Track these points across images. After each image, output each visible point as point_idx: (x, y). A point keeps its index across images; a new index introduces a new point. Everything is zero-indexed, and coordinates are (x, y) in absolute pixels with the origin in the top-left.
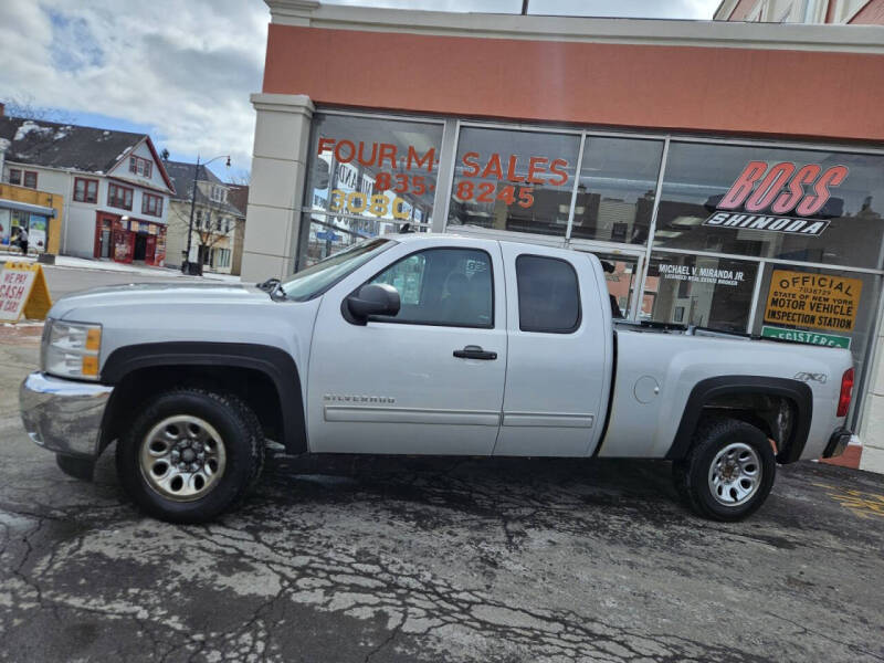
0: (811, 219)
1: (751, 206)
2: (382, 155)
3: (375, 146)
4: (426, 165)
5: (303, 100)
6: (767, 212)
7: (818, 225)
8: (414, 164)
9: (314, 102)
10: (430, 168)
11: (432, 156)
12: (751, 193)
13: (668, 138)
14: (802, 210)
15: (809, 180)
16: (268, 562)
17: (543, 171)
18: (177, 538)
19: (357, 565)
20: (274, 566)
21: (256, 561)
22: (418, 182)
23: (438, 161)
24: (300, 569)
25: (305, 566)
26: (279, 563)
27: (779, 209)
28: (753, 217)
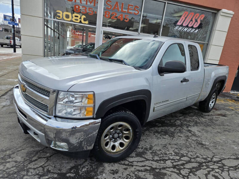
0: (196, 29)
1: (184, 25)
6: (187, 26)
7: (197, 30)
10: (94, 5)
12: (184, 21)
13: (167, 2)
14: (195, 26)
15: (196, 18)
16: (164, 168)
17: (132, 9)
18: (126, 169)
19: (182, 159)
20: (167, 169)
21: (160, 169)
22: (90, 10)
23: (97, 2)
24: (174, 167)
25: (173, 165)
26: (167, 167)
27: (190, 26)
28: (184, 28)
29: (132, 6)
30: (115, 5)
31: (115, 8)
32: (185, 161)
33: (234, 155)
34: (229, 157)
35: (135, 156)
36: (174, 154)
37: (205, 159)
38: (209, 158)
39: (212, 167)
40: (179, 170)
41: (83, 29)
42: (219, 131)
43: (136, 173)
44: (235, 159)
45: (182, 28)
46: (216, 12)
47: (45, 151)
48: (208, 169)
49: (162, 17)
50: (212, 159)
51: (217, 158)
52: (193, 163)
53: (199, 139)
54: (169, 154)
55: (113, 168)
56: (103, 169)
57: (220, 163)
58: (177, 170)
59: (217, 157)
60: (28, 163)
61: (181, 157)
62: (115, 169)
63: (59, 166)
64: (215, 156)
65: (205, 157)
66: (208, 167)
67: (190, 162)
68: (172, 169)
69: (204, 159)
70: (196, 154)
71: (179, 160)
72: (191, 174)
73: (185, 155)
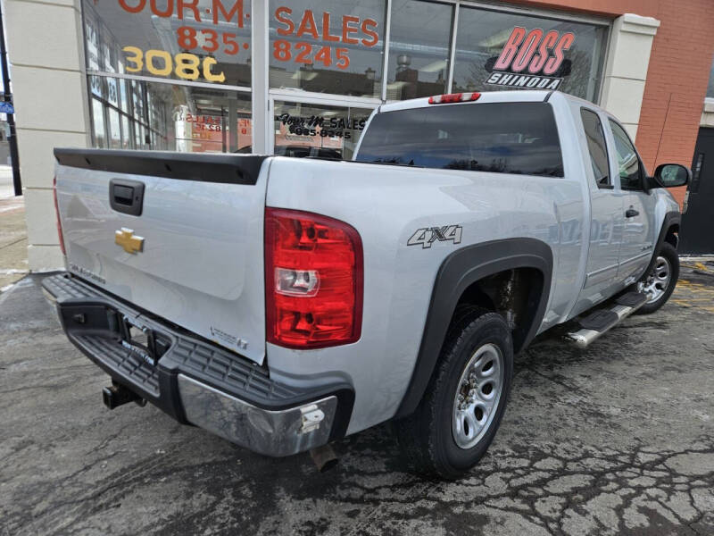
0: (552, 77)
1: (516, 68)
2: (180, 6)
4: (235, 19)
6: (526, 72)
7: (557, 82)
10: (241, 25)
11: (241, 12)
12: (515, 56)
13: (457, 3)
14: (548, 71)
15: (551, 45)
16: (480, 501)
17: (355, 30)
18: (352, 515)
19: (537, 465)
20: (492, 502)
21: (468, 505)
22: (229, 39)
23: (249, 16)
24: (514, 493)
25: (509, 487)
26: (489, 497)
27: (533, 69)
28: (517, 77)
29: (357, 20)
30: (304, 21)
31: (303, 29)
32: (549, 471)
33: (702, 441)
34: (688, 446)
35: (384, 470)
36: (511, 452)
37: (612, 459)
38: (623, 454)
39: (635, 482)
40: (531, 500)
41: (223, 111)
42: (649, 370)
43: (388, 524)
44: (705, 451)
45: (510, 77)
46: (607, 24)
47: (79, 480)
48: (624, 492)
49: (447, 49)
50: (633, 457)
51: (649, 453)
52: (574, 477)
53: (589, 400)
54: (495, 453)
55: (310, 516)
56: (276, 522)
57: (661, 466)
58: (523, 503)
59: (650, 449)
60: (15, 525)
61: (533, 461)
62: (318, 516)
63: (124, 527)
64: (644, 446)
65: (610, 453)
66: (622, 483)
67: (563, 472)
68: (506, 502)
69: (608, 459)
70: (581, 447)
71: (528, 471)
72: (570, 512)
73: (547, 451)
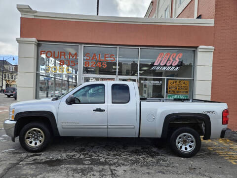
0: (176, 67)
1: (161, 65)
2: (61, 55)
3: (58, 52)
4: (74, 57)
5: (34, 39)
6: (165, 65)
8: (71, 57)
9: (38, 40)
10: (76, 58)
11: (76, 55)
12: (161, 61)
13: (139, 48)
14: (173, 65)
15: (174, 57)
22: (73, 62)
23: (78, 56)
28: (162, 67)
29: (108, 55)
31: (93, 58)
45: (160, 67)
46: (195, 49)
